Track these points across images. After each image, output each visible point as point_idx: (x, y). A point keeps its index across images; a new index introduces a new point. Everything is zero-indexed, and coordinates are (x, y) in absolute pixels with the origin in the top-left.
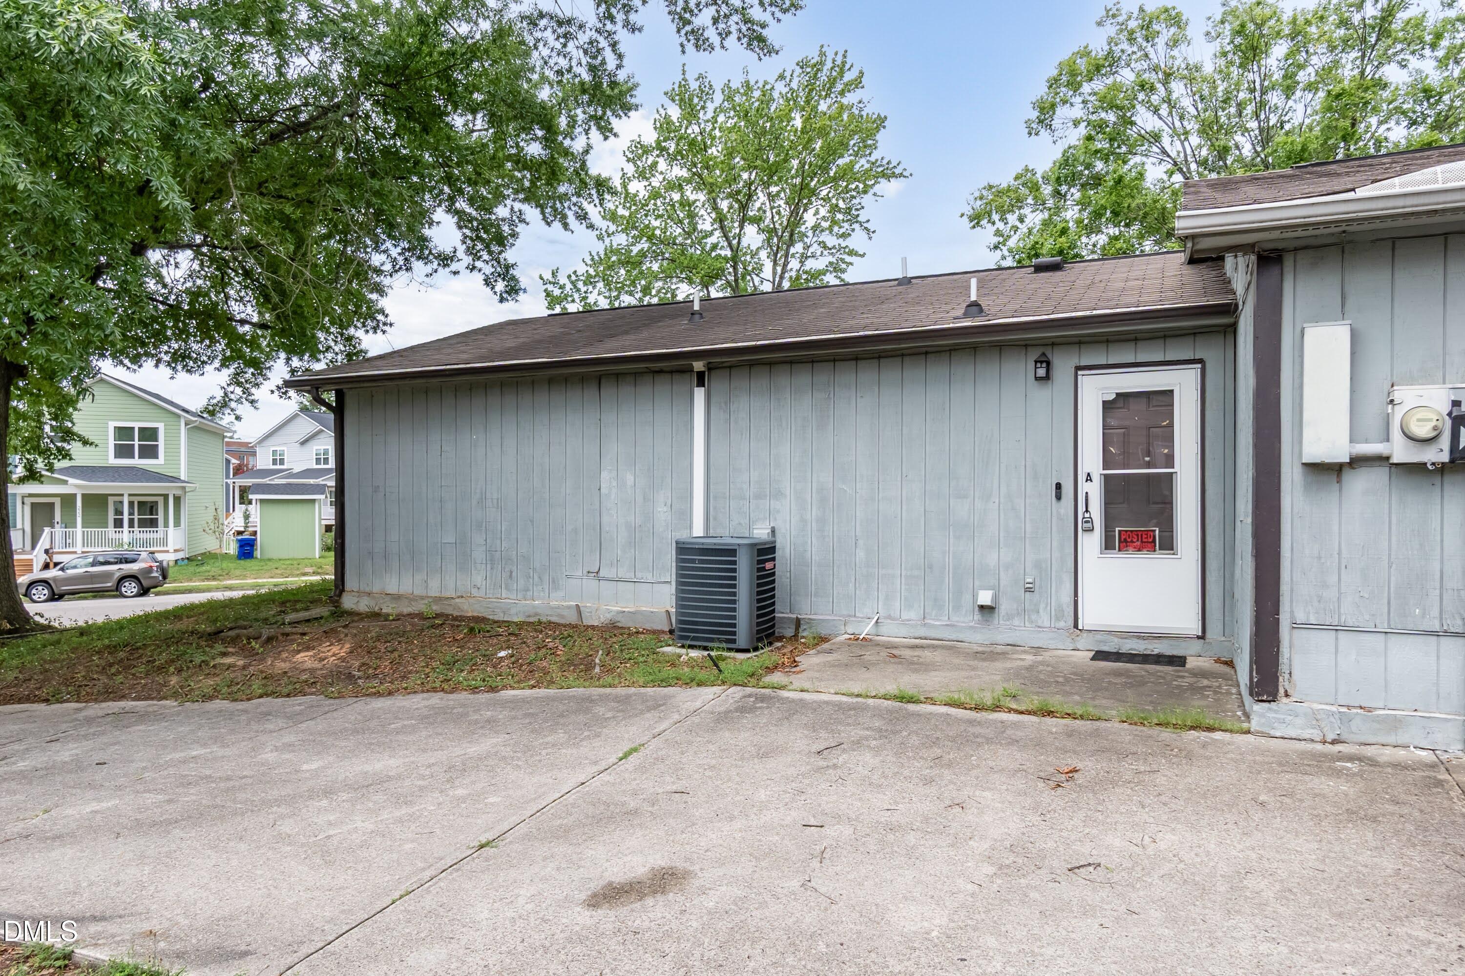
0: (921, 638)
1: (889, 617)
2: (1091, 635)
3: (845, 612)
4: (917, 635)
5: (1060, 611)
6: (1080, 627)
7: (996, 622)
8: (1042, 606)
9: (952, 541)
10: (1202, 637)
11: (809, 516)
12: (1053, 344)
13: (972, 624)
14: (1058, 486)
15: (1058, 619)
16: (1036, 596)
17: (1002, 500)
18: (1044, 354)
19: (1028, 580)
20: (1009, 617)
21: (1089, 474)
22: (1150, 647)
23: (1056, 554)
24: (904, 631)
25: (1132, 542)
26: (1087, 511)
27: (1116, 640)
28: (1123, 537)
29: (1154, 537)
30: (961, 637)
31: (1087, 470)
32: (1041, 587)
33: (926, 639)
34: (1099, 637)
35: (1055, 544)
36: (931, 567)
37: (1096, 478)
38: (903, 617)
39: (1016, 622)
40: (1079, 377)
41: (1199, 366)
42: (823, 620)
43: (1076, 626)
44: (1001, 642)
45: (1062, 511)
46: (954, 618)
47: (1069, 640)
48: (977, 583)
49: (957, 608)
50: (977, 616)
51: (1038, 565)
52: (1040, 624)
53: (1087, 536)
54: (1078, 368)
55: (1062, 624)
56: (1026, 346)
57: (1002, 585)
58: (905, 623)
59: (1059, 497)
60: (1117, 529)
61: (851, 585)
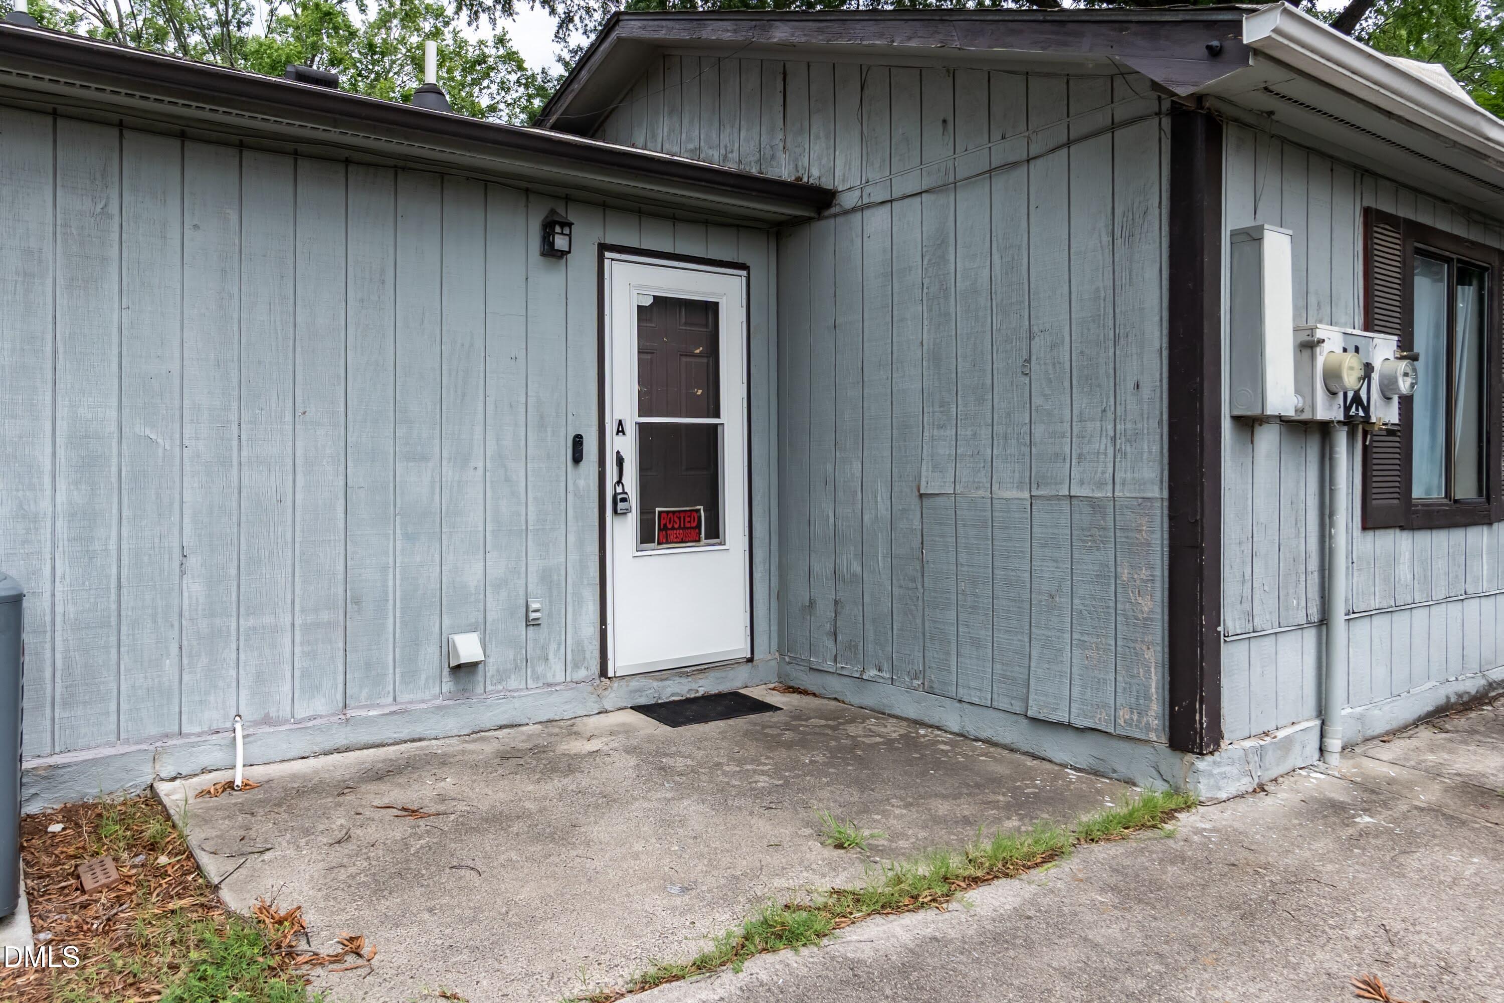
0: (338, 751)
1: (267, 720)
2: (623, 683)
3: (153, 730)
4: (328, 745)
5: (580, 649)
6: (611, 674)
7: (480, 689)
8: (553, 647)
9: (398, 543)
10: (750, 660)
11: (45, 505)
12: (567, 199)
13: (438, 702)
14: (578, 441)
15: (576, 666)
16: (544, 631)
17: (488, 465)
18: (553, 212)
19: (534, 606)
20: (502, 676)
21: (620, 423)
22: (694, 686)
23: (573, 557)
24: (300, 745)
25: (673, 528)
26: (619, 482)
27: (655, 684)
28: (663, 522)
29: (700, 518)
30: (418, 730)
31: (617, 417)
32: (550, 615)
33: (348, 749)
34: (634, 684)
35: (571, 538)
36: (357, 602)
37: (631, 430)
38: (301, 712)
39: (513, 683)
40: (607, 262)
41: (744, 273)
42: (95, 762)
43: (603, 672)
44: (488, 725)
45: (581, 483)
46: (404, 697)
47: (594, 698)
48: (446, 622)
49: (410, 676)
50: (448, 685)
51: (546, 577)
52: (550, 680)
53: (618, 521)
54: (603, 248)
55: (582, 673)
56: (527, 191)
57: (489, 619)
58: (300, 725)
59: (577, 457)
60: (657, 509)
61: (169, 665)
